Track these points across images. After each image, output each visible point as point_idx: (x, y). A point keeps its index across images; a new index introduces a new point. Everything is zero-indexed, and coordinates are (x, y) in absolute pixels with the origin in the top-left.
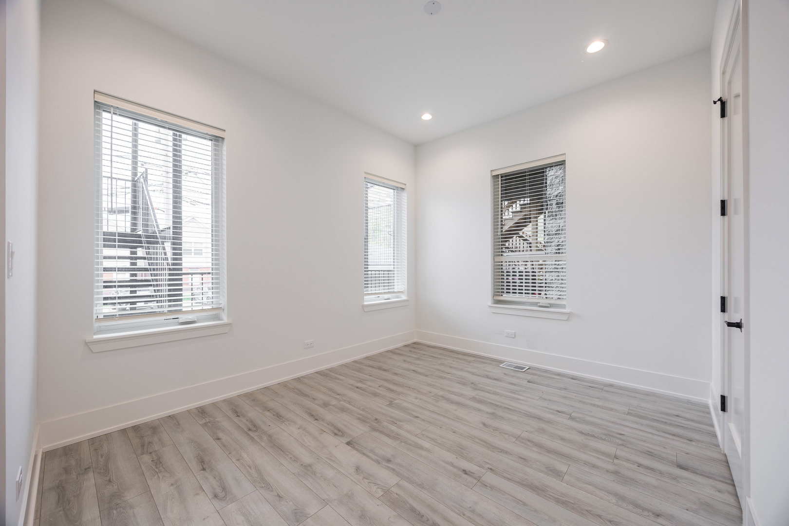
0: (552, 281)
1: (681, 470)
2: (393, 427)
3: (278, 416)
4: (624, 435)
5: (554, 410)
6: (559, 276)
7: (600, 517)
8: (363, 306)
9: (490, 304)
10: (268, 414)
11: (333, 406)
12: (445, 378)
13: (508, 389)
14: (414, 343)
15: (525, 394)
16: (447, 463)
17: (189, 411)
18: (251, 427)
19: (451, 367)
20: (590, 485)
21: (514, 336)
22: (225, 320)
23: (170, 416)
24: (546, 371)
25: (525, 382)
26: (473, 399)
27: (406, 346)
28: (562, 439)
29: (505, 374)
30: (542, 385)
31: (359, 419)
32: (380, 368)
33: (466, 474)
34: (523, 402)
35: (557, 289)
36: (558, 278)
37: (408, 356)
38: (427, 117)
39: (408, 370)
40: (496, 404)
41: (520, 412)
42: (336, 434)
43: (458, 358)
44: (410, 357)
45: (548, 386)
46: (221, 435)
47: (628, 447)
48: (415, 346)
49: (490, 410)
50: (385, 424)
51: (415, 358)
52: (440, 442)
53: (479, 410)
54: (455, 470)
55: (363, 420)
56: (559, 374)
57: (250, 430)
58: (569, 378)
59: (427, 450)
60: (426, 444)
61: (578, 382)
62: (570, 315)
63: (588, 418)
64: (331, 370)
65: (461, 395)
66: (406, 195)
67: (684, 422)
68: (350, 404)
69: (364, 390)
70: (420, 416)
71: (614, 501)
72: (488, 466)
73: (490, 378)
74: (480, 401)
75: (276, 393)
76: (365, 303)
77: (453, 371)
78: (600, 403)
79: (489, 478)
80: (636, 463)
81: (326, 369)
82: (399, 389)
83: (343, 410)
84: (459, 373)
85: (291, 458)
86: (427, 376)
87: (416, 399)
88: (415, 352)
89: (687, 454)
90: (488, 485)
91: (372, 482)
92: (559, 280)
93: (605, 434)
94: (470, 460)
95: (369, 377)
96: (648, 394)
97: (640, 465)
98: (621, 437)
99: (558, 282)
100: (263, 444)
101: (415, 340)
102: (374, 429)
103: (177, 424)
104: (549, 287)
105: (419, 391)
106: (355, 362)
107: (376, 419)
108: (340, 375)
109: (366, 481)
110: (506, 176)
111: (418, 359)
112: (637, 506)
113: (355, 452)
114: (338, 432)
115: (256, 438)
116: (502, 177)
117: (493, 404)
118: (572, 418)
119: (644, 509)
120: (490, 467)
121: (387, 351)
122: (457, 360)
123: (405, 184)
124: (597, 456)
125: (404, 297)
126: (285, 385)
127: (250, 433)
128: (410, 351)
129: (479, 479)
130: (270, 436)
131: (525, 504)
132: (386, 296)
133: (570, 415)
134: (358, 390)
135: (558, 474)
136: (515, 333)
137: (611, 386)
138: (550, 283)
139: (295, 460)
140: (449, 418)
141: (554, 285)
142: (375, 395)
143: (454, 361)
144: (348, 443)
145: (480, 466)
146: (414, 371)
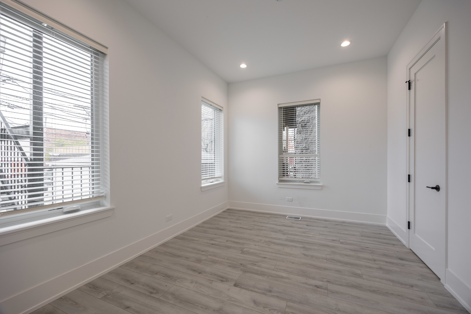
0: (299, 169)
1: (402, 261)
2: (256, 268)
3: (168, 277)
4: (368, 247)
5: (330, 240)
6: (302, 166)
7: (392, 294)
8: (201, 188)
9: (277, 182)
10: (158, 276)
11: (205, 260)
12: (262, 230)
13: (300, 231)
14: (228, 209)
15: (311, 233)
16: (303, 283)
17: (79, 289)
18: (151, 290)
19: (261, 222)
20: (376, 278)
21: (291, 200)
22: (107, 205)
23: (61, 298)
24: (311, 218)
25: (305, 226)
26: (287, 240)
27: (224, 212)
28: (346, 255)
29: (292, 223)
30: (314, 226)
31: (229, 266)
32: (218, 229)
33: (318, 288)
34: (313, 238)
35: (302, 173)
36: (302, 167)
37: (230, 218)
38: (243, 66)
39: (237, 227)
40: (301, 242)
41: (316, 244)
42: (222, 281)
43: (261, 216)
44: (232, 219)
45: (317, 227)
46: (128, 303)
47: (375, 254)
48: (229, 211)
49: (302, 246)
50: (249, 266)
51: (235, 219)
52: (290, 271)
53: (296, 247)
54: (311, 287)
55: (233, 266)
56: (318, 219)
57: (151, 293)
58: (324, 221)
59: (286, 278)
60: (284, 275)
61: (329, 223)
62: (322, 187)
63: (348, 242)
64: (184, 234)
65: (279, 239)
66: (223, 114)
67: (385, 236)
68: (216, 257)
69: (218, 245)
70: (266, 256)
71: (391, 284)
72: (325, 280)
73: (287, 226)
74: (292, 241)
75: (153, 258)
76: (203, 185)
77: (264, 225)
78: (347, 233)
79: (331, 287)
80: (385, 261)
81: (181, 234)
82: (241, 241)
83: (214, 262)
84: (268, 225)
85: (202, 307)
86: (251, 230)
87: (255, 246)
88: (233, 215)
89: (398, 252)
90: (334, 292)
91: (271, 309)
92: (302, 168)
93: (361, 249)
94: (314, 278)
95: (215, 236)
96: (362, 224)
97: (386, 262)
98: (367, 249)
99: (302, 169)
100: (171, 302)
101: (228, 207)
102: (245, 271)
103: (74, 304)
104: (297, 172)
105: (253, 240)
106: (197, 226)
107: (241, 264)
108: (193, 237)
109: (267, 309)
110: (286, 108)
111: (237, 219)
112: (402, 284)
113: (244, 291)
114: (223, 279)
115: (161, 298)
116: (284, 108)
117: (299, 241)
118: (342, 243)
119: (406, 285)
120: (327, 280)
121: (215, 217)
122: (262, 218)
123: (222, 108)
124: (367, 261)
125: (221, 181)
126: (155, 251)
127: (153, 295)
128: (229, 215)
129: (326, 289)
130: (173, 294)
131: (359, 298)
132: (211, 180)
133: (339, 241)
134: (214, 246)
135: (359, 276)
136: (292, 198)
137: (344, 222)
138: (298, 170)
139: (206, 308)
140: (283, 255)
141: (300, 171)
142: (229, 247)
143: (260, 218)
144: (236, 285)
145: (322, 281)
146: (241, 227)
